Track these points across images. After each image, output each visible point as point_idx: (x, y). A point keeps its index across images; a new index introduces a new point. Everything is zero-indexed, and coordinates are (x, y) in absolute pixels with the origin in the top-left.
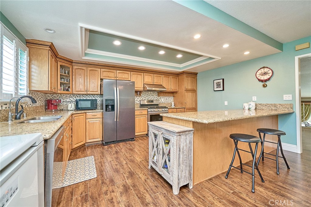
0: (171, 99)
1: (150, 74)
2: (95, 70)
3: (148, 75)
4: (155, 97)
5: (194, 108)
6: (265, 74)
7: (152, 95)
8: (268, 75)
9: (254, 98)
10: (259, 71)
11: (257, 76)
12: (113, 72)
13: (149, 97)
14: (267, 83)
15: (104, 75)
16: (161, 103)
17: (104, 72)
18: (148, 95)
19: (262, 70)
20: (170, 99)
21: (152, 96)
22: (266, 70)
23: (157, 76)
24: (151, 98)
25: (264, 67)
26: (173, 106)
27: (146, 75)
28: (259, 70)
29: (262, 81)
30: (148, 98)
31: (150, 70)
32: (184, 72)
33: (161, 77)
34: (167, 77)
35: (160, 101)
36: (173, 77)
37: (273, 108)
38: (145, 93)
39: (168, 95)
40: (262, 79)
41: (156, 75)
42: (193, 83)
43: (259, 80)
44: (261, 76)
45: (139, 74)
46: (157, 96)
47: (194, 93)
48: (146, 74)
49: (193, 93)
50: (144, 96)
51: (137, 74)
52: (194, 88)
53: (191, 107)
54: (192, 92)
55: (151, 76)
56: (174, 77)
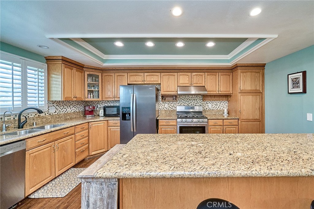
0: (224, 105)
1: (187, 74)
2: (122, 75)
3: (184, 75)
4: (198, 101)
5: (257, 119)
7: (194, 99)
12: (140, 76)
13: (190, 102)
15: (131, 80)
16: (208, 109)
17: (131, 77)
18: (189, 99)
20: (221, 104)
21: (194, 101)
23: (197, 75)
24: (192, 103)
26: (226, 115)
27: (181, 75)
30: (188, 103)
31: (186, 68)
32: (238, 65)
33: (204, 76)
34: (212, 75)
35: (207, 107)
36: (222, 74)
38: (184, 97)
39: (218, 98)
41: (194, 74)
42: (255, 79)
45: (171, 75)
46: (202, 101)
47: (258, 97)
48: (181, 73)
49: (255, 96)
50: (183, 101)
51: (169, 75)
52: (258, 88)
53: (251, 118)
54: (252, 94)
55: (188, 75)
56: (225, 73)
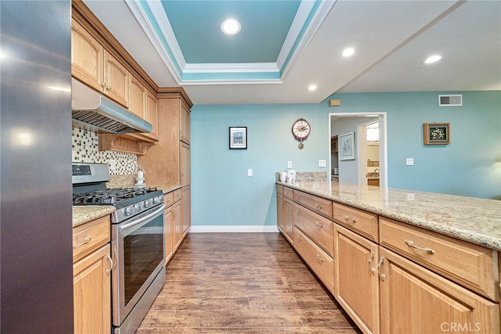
6: (303, 129)
8: (306, 132)
9: (290, 163)
10: (297, 124)
11: (294, 131)
14: (304, 143)
19: (300, 122)
22: (304, 124)
25: (302, 120)
28: (296, 122)
29: (299, 139)
37: (310, 178)
40: (299, 136)
43: (295, 137)
44: (298, 132)
46: (97, 149)
